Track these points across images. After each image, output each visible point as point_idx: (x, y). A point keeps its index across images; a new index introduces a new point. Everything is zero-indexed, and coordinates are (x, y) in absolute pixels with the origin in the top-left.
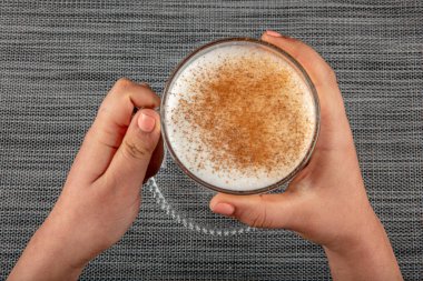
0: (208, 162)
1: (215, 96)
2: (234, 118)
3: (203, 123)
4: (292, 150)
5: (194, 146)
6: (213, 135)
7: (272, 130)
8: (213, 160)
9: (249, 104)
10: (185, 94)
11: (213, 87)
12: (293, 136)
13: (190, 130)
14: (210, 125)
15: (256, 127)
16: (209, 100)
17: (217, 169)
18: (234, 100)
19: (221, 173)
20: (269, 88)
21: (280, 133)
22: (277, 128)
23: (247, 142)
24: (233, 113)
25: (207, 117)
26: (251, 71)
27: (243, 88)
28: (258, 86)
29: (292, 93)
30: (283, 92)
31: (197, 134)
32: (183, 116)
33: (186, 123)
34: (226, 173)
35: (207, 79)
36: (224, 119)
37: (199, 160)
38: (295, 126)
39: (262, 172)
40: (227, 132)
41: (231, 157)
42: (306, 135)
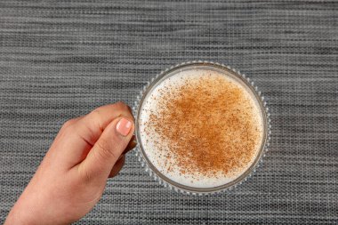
0: (176, 166)
1: (179, 112)
2: (195, 130)
3: (171, 134)
4: (244, 155)
5: (163, 153)
6: (179, 145)
7: (227, 139)
8: (179, 165)
9: (208, 118)
10: (154, 110)
11: (177, 103)
12: (245, 143)
13: (160, 141)
14: (176, 137)
15: (214, 138)
16: (174, 115)
17: (184, 172)
18: (195, 115)
19: (187, 175)
20: (224, 104)
21: (234, 141)
22: (231, 137)
23: (206, 150)
24: (194, 126)
25: (173, 130)
26: (208, 89)
27: (202, 104)
28: (215, 102)
29: (243, 107)
30: (235, 106)
31: (166, 144)
32: (154, 129)
33: (157, 135)
34: (191, 175)
35: (172, 97)
36: (188, 131)
37: (168, 165)
38: (247, 134)
39: (220, 173)
40: (190, 142)
41: (194, 163)
42: (256, 142)
